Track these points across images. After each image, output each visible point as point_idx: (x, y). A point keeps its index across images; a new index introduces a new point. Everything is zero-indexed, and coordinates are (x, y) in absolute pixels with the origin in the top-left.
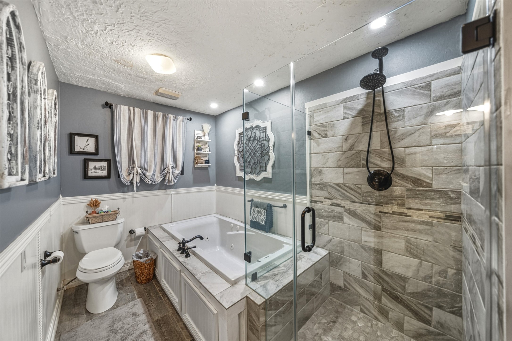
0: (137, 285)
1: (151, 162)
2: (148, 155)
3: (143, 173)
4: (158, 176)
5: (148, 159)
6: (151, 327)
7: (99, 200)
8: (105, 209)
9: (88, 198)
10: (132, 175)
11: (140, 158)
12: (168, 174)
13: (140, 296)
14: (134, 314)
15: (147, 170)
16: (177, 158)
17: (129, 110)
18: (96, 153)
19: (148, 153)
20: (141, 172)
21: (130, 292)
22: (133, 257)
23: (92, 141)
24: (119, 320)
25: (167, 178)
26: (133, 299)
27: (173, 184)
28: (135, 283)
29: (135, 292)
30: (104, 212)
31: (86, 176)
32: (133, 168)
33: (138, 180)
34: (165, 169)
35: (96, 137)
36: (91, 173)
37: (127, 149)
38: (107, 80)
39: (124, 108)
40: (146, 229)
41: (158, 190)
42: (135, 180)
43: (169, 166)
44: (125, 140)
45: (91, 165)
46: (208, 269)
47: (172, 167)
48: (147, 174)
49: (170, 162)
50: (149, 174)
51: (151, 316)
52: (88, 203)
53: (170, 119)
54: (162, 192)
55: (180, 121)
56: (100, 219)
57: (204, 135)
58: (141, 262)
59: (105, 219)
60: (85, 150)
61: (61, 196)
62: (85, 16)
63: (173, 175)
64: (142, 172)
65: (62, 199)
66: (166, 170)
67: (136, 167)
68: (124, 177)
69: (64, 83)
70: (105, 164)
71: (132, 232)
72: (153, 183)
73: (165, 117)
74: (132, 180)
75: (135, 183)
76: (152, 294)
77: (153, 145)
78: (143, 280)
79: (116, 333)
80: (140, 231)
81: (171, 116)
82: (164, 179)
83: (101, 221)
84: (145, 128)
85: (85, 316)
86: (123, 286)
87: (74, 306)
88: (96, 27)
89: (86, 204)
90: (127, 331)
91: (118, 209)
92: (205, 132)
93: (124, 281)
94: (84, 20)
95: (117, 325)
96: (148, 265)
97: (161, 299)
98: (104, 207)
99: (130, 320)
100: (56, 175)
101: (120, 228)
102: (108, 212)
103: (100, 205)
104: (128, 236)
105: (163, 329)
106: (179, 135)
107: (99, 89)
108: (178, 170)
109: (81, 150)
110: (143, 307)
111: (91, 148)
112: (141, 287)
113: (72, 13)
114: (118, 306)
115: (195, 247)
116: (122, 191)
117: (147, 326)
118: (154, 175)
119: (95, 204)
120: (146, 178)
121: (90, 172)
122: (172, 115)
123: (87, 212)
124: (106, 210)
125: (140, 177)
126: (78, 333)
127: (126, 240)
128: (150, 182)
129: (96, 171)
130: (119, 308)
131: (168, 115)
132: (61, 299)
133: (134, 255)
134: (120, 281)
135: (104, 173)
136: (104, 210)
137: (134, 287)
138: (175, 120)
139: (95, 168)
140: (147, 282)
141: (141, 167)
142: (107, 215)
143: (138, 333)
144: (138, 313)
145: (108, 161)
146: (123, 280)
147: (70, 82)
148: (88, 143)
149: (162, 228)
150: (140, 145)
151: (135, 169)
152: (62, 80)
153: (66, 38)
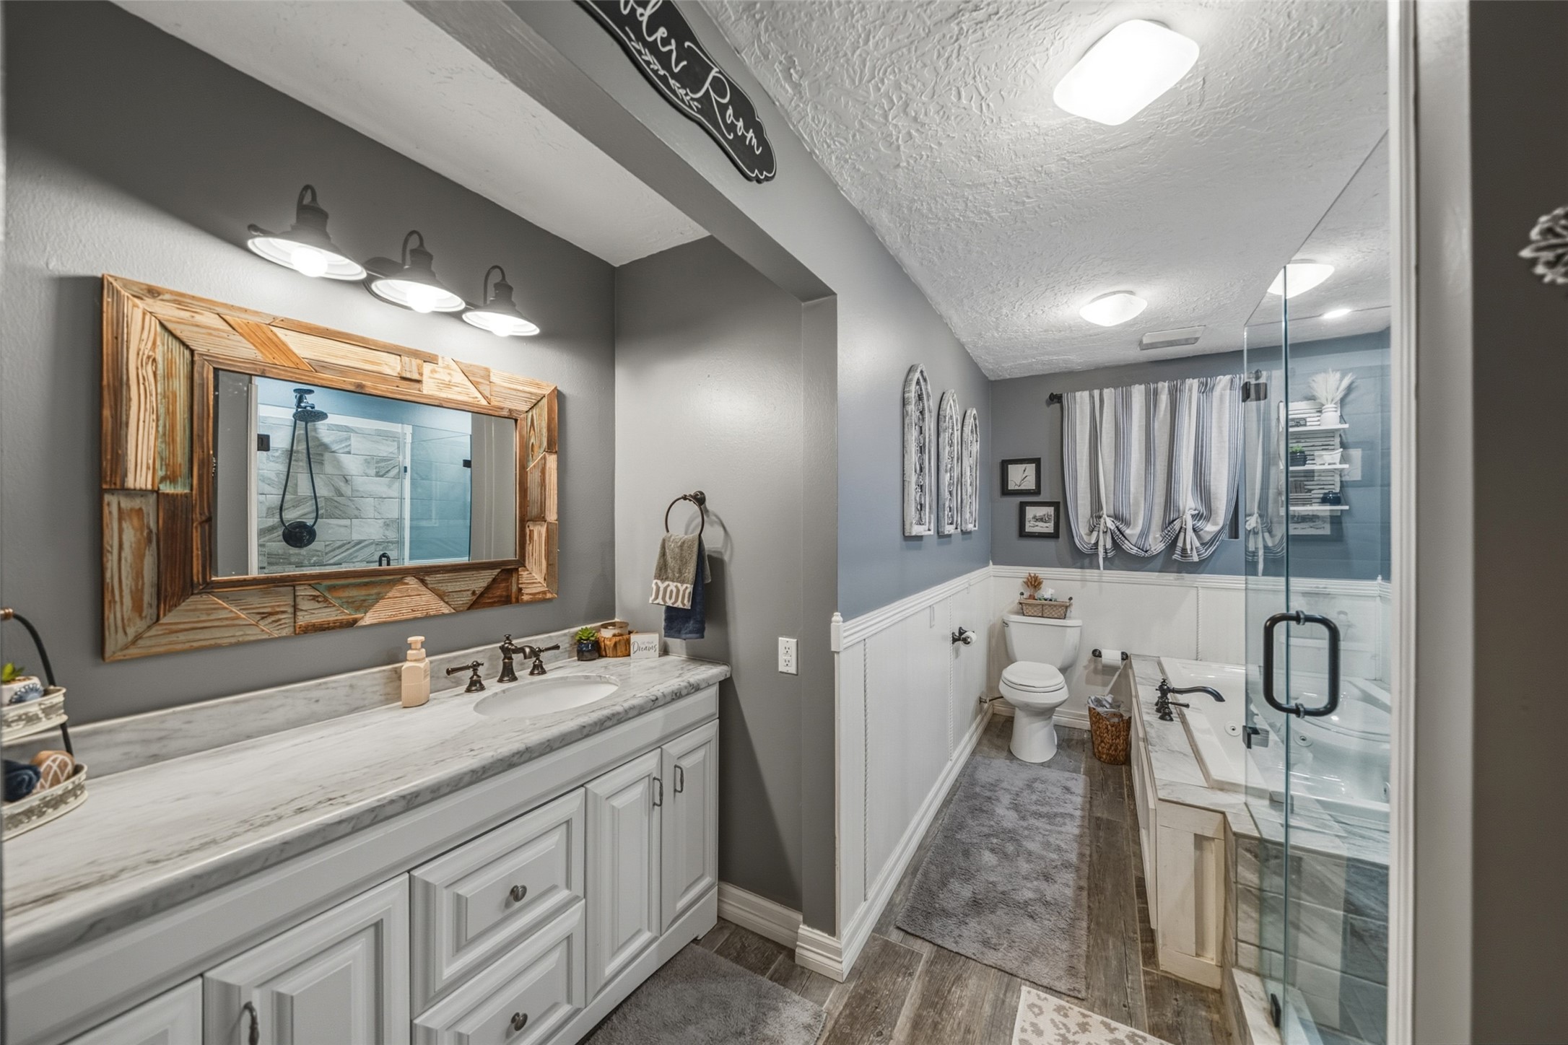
0: (1091, 758)
1: (1137, 503)
2: (1132, 489)
3: (1119, 530)
4: (1155, 538)
5: (1131, 496)
6: (1083, 817)
7: (1040, 576)
8: (1047, 595)
9: (1025, 571)
10: (1095, 534)
11: (1112, 496)
12: (1182, 535)
13: (1089, 773)
14: (1067, 789)
15: (1128, 524)
16: (1212, 491)
17: (1092, 397)
18: (1037, 492)
19: (1132, 483)
20: (1113, 527)
21: (1076, 761)
22: (1090, 701)
23: (1031, 468)
24: (1043, 782)
25: (1180, 544)
26: (1076, 771)
27: (1196, 559)
28: (1090, 754)
29: (1083, 765)
30: (1046, 600)
31: (1023, 534)
32: (1100, 517)
33: (1109, 545)
34: (1173, 521)
35: (1037, 461)
36: (1030, 527)
37: (1088, 475)
38: (1046, 358)
39: (1081, 397)
40: (1125, 657)
41: (1160, 571)
42: (1101, 543)
43: (1184, 512)
44: (1084, 461)
45: (1031, 512)
46: (1189, 750)
47: (1193, 516)
48: (1128, 532)
49: (1188, 502)
50: (1132, 532)
51: (1091, 806)
52: (1025, 580)
53: (1190, 390)
54: (1170, 577)
55: (1224, 389)
56: (1037, 611)
57: (1320, 412)
58: (1098, 714)
59: (1047, 613)
60: (1022, 487)
61: (991, 563)
62: (990, 308)
63: (1199, 537)
64: (1117, 527)
65: (991, 568)
66: (1177, 525)
67: (1105, 516)
68: (1081, 537)
69: (995, 381)
70: (1051, 510)
71: (1097, 654)
72: (1143, 554)
73: (1176, 391)
74: (1096, 544)
75: (1101, 550)
76: (1110, 783)
77: (1144, 465)
78: (1103, 754)
79: (1033, 792)
80: (1111, 656)
81: (1193, 384)
82: (1172, 545)
83: (1040, 615)
84: (1124, 428)
85: (1005, 754)
86: (1069, 747)
87: (998, 736)
88: (1004, 311)
89: (1022, 580)
90: (1047, 799)
91: (1071, 599)
92: (1324, 401)
93: (1074, 742)
94: (990, 311)
95: (1037, 785)
96: (1112, 726)
97: (1123, 798)
98: (1047, 591)
99: (1058, 791)
100: (976, 528)
101: (1072, 637)
102: (1051, 600)
103: (1043, 586)
104: (1090, 661)
105: (1102, 834)
106: (1220, 428)
107: (1041, 373)
108: (1215, 524)
109: (1017, 488)
110: (1085, 788)
111: (1030, 484)
112: (1097, 763)
113: (977, 312)
114: (1049, 767)
115: (1187, 706)
116: (1079, 564)
117: (1078, 813)
118: (1144, 534)
119: (1034, 583)
120: (1126, 542)
121: (1027, 525)
122: (1196, 381)
123: (1022, 594)
124: (1049, 597)
125: (1113, 538)
126: (992, 764)
127: (1086, 667)
128: (1134, 551)
129: (1037, 524)
130: (1048, 770)
131: (1183, 383)
132: (986, 720)
133: (1093, 698)
134: (1068, 740)
135: (1048, 527)
136: (1045, 597)
137: (1086, 757)
138: (1206, 389)
139: (1036, 519)
140: (1110, 763)
141: (1116, 517)
142: (1050, 606)
143: (1061, 810)
144: (1073, 790)
145: (1056, 505)
146: (1072, 740)
147: (1002, 378)
148: (1026, 474)
149: (1160, 664)
150: (1113, 466)
151: (1102, 520)
152: (992, 378)
153: (981, 334)
